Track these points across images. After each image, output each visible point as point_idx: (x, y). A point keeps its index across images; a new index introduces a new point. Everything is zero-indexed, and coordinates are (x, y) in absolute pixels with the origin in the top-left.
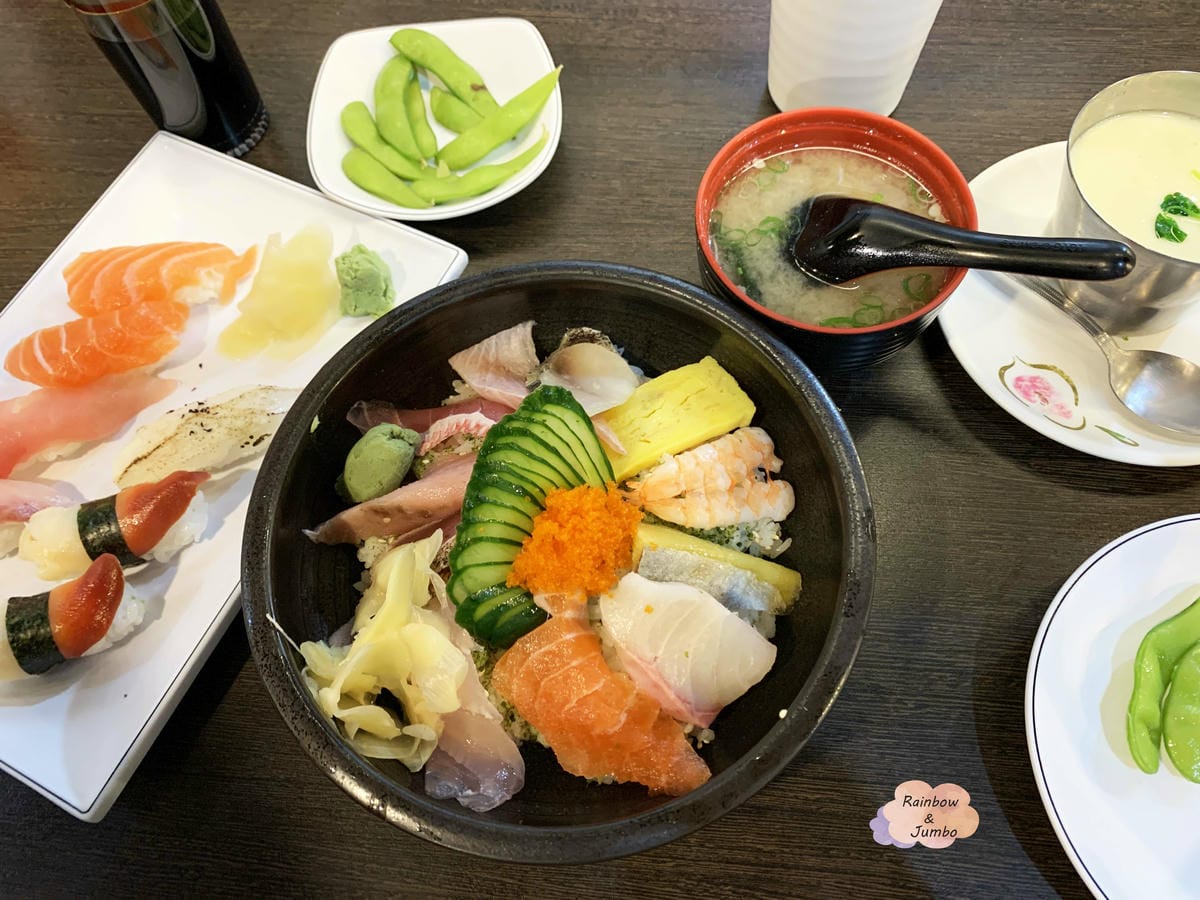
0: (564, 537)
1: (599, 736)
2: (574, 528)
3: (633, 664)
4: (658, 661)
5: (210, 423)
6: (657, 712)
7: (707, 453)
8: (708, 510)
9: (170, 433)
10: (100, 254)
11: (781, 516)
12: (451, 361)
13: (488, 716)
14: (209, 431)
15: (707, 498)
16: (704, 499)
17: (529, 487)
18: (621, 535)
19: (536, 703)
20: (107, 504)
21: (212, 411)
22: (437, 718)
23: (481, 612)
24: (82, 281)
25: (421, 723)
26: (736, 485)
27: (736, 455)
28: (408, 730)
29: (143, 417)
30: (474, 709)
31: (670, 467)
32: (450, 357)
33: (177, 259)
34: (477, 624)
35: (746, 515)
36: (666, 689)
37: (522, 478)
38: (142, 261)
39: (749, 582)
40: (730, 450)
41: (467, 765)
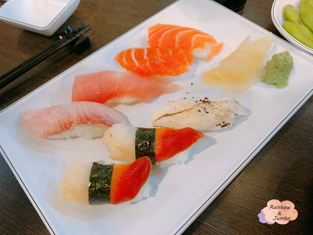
5: (208, 109)
9: (188, 107)
14: (207, 113)
20: (151, 132)
21: (212, 104)
29: (163, 98)
33: (199, 35)
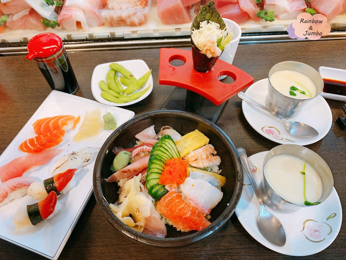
0: (172, 170)
1: (185, 218)
2: (174, 168)
3: (190, 199)
4: (196, 198)
6: (197, 211)
7: (200, 150)
8: (202, 163)
10: (42, 120)
11: (218, 164)
12: (135, 136)
13: (157, 217)
14: (76, 159)
15: (202, 161)
16: (201, 161)
17: (162, 159)
18: (184, 169)
19: (168, 212)
21: (77, 154)
22: (144, 220)
23: (154, 191)
24: (38, 126)
25: (140, 221)
26: (207, 157)
27: (207, 150)
28: (137, 224)
30: (153, 216)
31: (192, 154)
32: (135, 135)
34: (153, 194)
35: (211, 164)
36: (199, 205)
37: (161, 157)
38: (53, 120)
39: (214, 179)
40: (205, 149)
41: (152, 231)
